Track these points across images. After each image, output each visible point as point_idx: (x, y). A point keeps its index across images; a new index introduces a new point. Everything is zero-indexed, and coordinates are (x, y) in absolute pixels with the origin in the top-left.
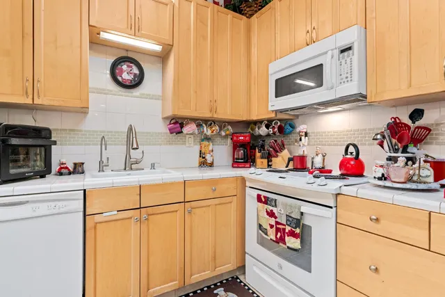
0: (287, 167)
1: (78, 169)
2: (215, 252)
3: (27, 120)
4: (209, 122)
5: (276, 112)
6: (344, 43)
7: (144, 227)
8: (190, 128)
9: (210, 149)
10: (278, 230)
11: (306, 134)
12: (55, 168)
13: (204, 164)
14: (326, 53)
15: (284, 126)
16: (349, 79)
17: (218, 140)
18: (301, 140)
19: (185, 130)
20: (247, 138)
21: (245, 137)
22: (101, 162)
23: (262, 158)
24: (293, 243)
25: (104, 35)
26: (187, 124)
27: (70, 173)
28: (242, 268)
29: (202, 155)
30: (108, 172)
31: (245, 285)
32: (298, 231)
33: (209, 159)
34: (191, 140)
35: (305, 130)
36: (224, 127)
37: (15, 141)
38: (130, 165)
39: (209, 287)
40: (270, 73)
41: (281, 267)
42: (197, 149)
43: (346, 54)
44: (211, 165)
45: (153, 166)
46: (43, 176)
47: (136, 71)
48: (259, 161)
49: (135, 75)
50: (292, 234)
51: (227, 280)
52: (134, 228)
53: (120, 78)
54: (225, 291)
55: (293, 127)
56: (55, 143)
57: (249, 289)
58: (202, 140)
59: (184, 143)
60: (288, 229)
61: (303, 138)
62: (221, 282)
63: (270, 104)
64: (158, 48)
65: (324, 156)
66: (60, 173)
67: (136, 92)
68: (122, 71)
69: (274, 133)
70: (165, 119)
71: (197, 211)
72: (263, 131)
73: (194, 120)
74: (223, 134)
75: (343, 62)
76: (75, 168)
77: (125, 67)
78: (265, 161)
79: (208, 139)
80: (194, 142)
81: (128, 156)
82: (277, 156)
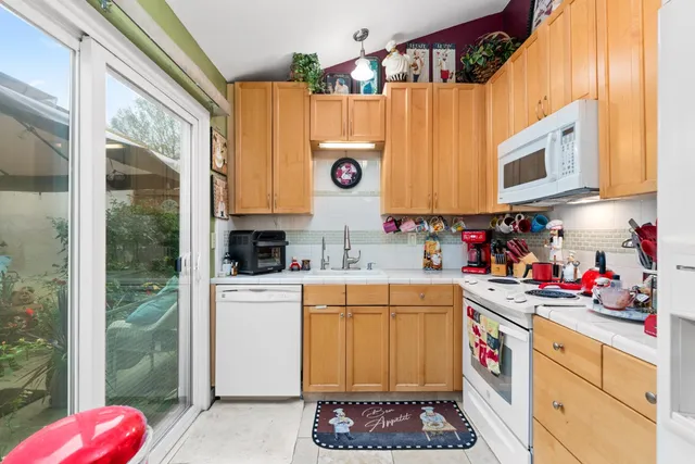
0: (525, 276)
1: (305, 266)
2: (424, 366)
3: (270, 226)
4: (431, 218)
5: (511, 205)
6: (565, 123)
7: (350, 325)
8: (408, 226)
9: (437, 248)
10: (481, 349)
11: (561, 233)
12: (288, 264)
13: (429, 266)
14: (546, 136)
15: (531, 222)
16: (571, 169)
17: (449, 238)
18: (552, 240)
19: (404, 228)
20: (481, 237)
21: (478, 235)
22: (323, 260)
23: (498, 262)
24: (493, 366)
25: (322, 146)
26: (405, 221)
27: (299, 269)
28: (460, 392)
29: (427, 256)
30: (328, 270)
31: (461, 412)
32: (496, 352)
33: (436, 260)
34: (413, 239)
35: (560, 228)
36: (456, 222)
37: (261, 244)
38: (348, 264)
39: (418, 403)
40: (499, 156)
41: (489, 395)
42: (420, 248)
43: (568, 136)
44: (439, 268)
45: (370, 267)
46: (280, 271)
47: (354, 170)
48: (494, 266)
49: (353, 174)
50: (492, 356)
51: (442, 402)
52: (341, 324)
53: (339, 180)
54: (434, 411)
55: (543, 222)
56: (287, 243)
57: (463, 417)
58: (427, 238)
59: (405, 242)
60: (488, 349)
61: (555, 238)
62: (434, 402)
63: (499, 195)
64: (372, 146)
65: (576, 266)
66: (292, 270)
67: (355, 191)
68: (341, 173)
69: (515, 231)
70: (383, 216)
71: (402, 317)
72: (503, 227)
73: (413, 217)
74: (454, 230)
75: (565, 145)
76: (303, 265)
77: (344, 168)
78: (503, 267)
79: (433, 236)
80: (418, 239)
81: (346, 255)
82: (519, 261)
